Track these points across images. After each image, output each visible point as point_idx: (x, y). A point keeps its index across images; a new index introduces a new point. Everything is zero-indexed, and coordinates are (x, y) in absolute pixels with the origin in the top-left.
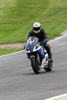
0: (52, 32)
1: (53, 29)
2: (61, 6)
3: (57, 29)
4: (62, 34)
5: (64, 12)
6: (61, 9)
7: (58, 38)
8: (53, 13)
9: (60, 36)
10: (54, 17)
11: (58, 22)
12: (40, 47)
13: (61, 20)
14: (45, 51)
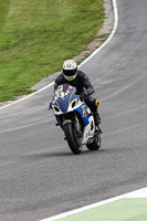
0: (12, 84)
1: (14, 77)
2: (32, 27)
3: (23, 77)
4: (33, 88)
5: (37, 40)
6: (32, 33)
7: (26, 97)
8: (13, 43)
9: (30, 92)
10: (15, 51)
11: (25, 62)
12: (80, 104)
13: (31, 59)
14: (89, 111)
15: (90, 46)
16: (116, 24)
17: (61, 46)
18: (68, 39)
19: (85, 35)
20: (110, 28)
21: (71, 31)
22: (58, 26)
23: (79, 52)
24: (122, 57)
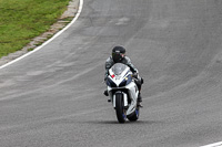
15: (53, 27)
16: (81, 8)
17: (23, 26)
18: (31, 19)
19: (49, 16)
20: (74, 11)
21: (34, 11)
22: (22, 6)
23: (42, 33)
24: (85, 41)
